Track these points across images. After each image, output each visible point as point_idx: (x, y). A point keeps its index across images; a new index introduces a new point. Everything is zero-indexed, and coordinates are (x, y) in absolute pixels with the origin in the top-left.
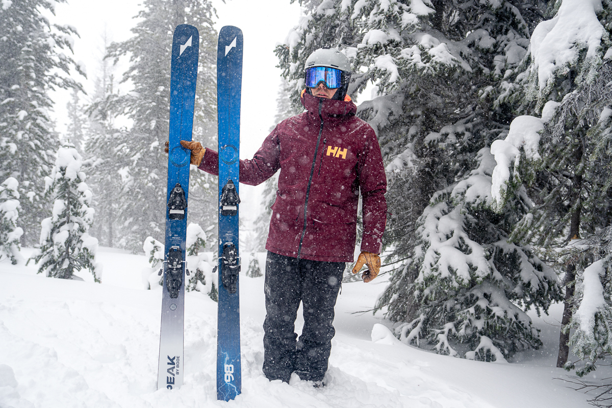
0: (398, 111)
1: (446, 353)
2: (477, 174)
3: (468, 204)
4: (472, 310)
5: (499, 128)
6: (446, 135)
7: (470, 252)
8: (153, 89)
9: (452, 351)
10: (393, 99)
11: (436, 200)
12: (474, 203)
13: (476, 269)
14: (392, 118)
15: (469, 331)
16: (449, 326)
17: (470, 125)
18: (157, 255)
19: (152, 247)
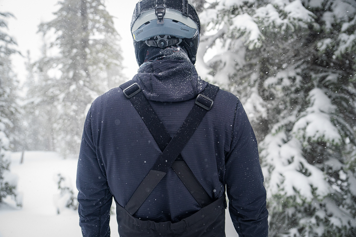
0: (242, 62)
2: (313, 112)
3: (310, 138)
5: (325, 72)
6: (281, 80)
7: (310, 175)
10: (237, 52)
11: (276, 131)
12: (314, 137)
13: (316, 189)
14: (238, 68)
16: (294, 231)
17: (299, 70)
18: (63, 185)
19: (58, 179)
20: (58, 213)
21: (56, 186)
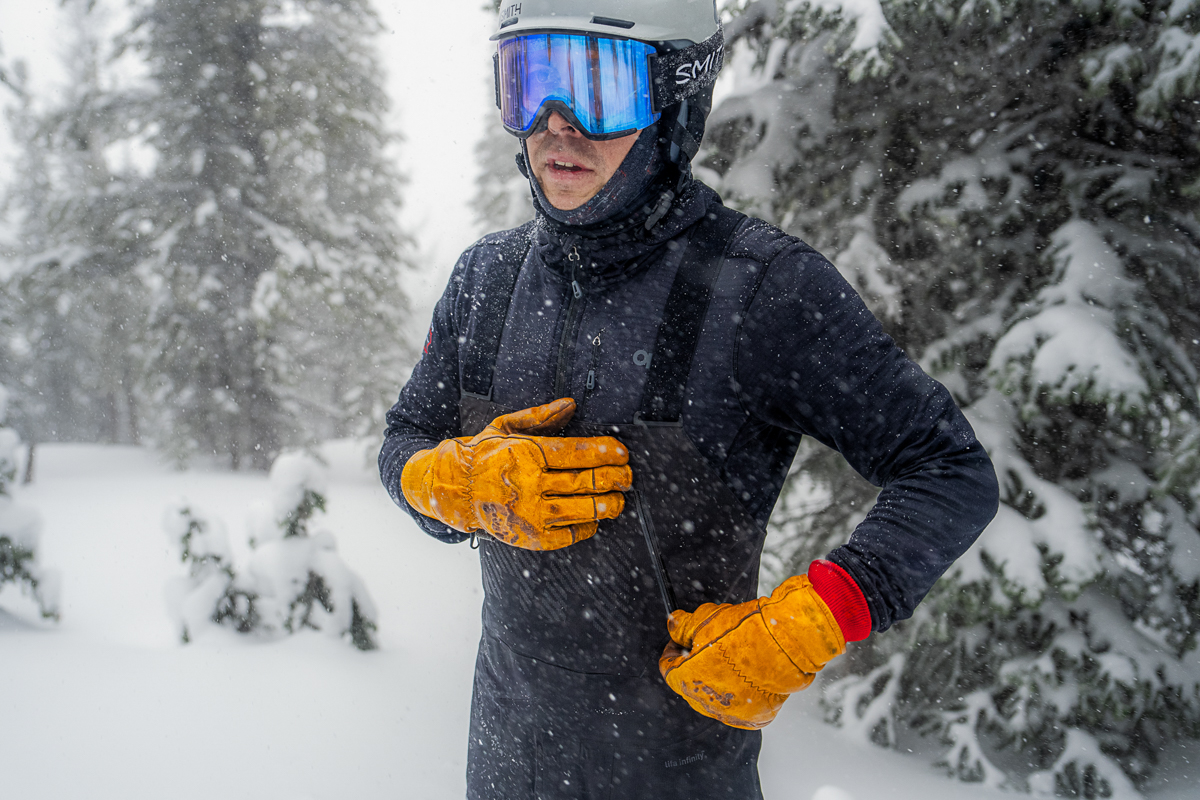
0: (821, 123)
1: (975, 776)
2: (1060, 302)
3: (1044, 389)
4: (1046, 664)
5: (1111, 162)
6: (960, 187)
7: (1040, 512)
8: (189, 71)
9: (993, 775)
10: (807, 86)
11: (934, 365)
12: (1059, 386)
13: (1060, 559)
14: (807, 144)
15: (1035, 717)
16: (978, 701)
17: (1021, 156)
18: (198, 545)
19: (182, 526)
20: (186, 639)
21: (176, 551)
